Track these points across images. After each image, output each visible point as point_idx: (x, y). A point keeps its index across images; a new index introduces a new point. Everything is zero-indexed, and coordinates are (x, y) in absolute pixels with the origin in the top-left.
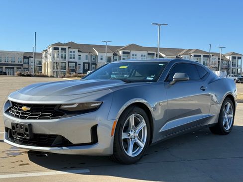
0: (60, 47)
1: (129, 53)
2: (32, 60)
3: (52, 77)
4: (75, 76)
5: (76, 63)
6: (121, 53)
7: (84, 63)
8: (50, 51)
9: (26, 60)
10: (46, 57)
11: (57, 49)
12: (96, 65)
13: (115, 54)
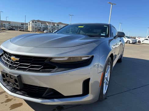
0: (34, 21)
1: (59, 25)
2: (24, 25)
3: (32, 32)
4: (40, 32)
5: (40, 27)
6: (56, 25)
7: (43, 28)
8: (31, 22)
9: (22, 26)
10: (29, 25)
11: (34, 22)
12: (47, 28)
13: (54, 25)
